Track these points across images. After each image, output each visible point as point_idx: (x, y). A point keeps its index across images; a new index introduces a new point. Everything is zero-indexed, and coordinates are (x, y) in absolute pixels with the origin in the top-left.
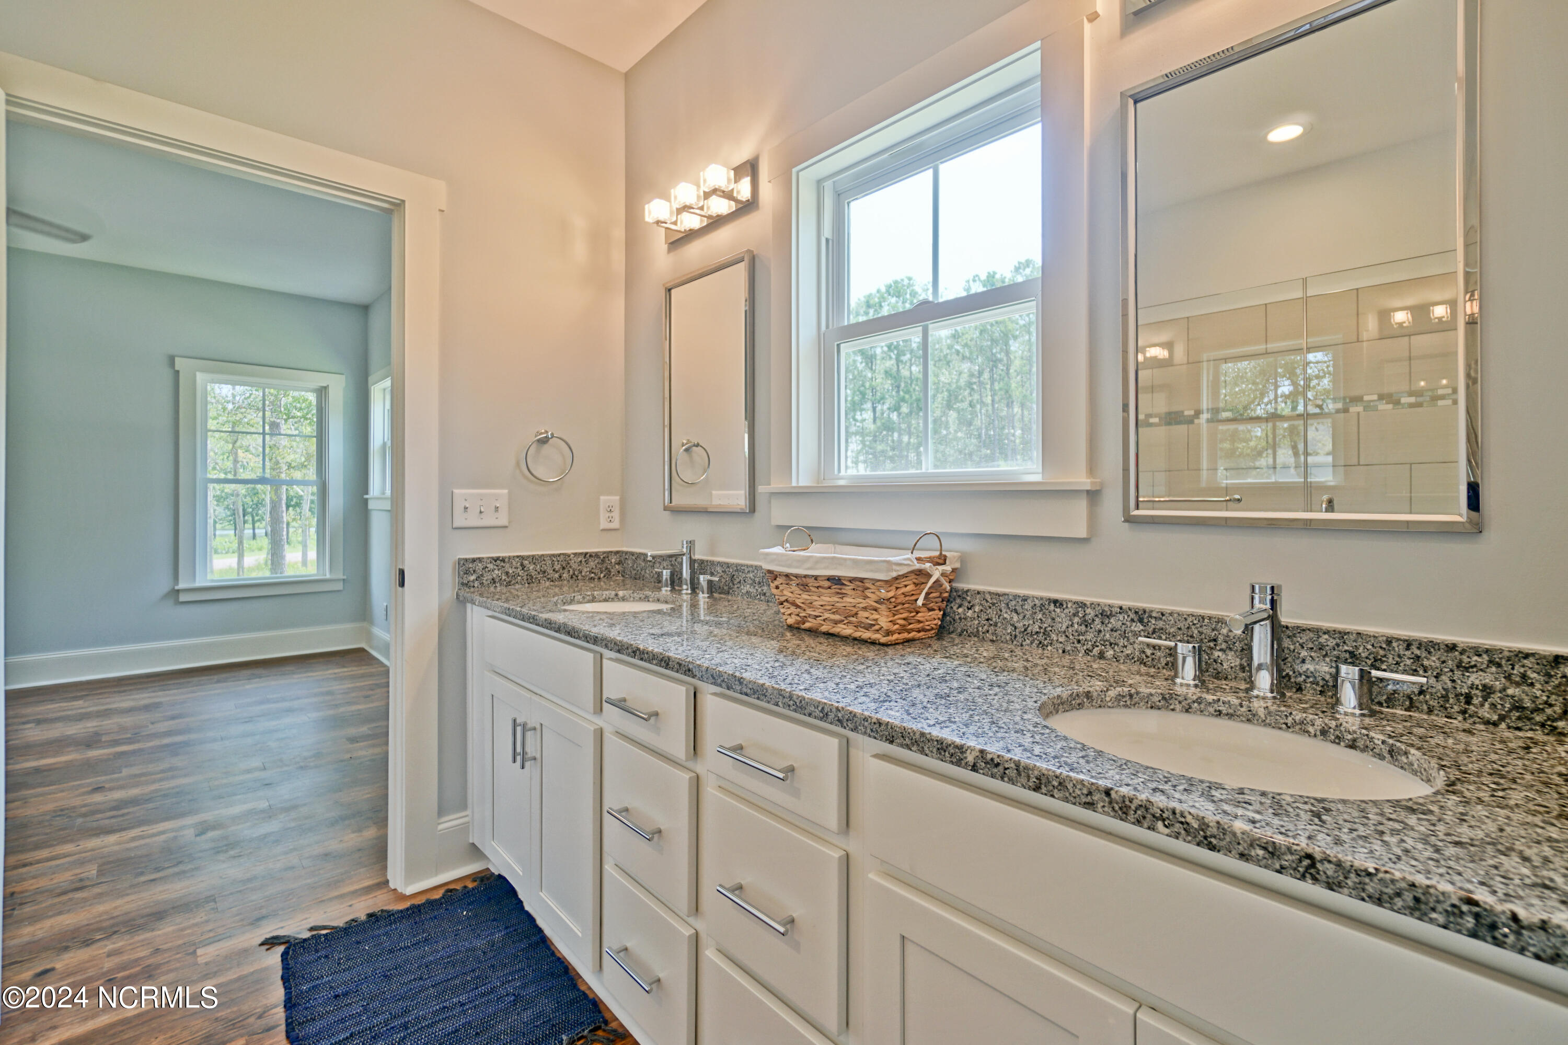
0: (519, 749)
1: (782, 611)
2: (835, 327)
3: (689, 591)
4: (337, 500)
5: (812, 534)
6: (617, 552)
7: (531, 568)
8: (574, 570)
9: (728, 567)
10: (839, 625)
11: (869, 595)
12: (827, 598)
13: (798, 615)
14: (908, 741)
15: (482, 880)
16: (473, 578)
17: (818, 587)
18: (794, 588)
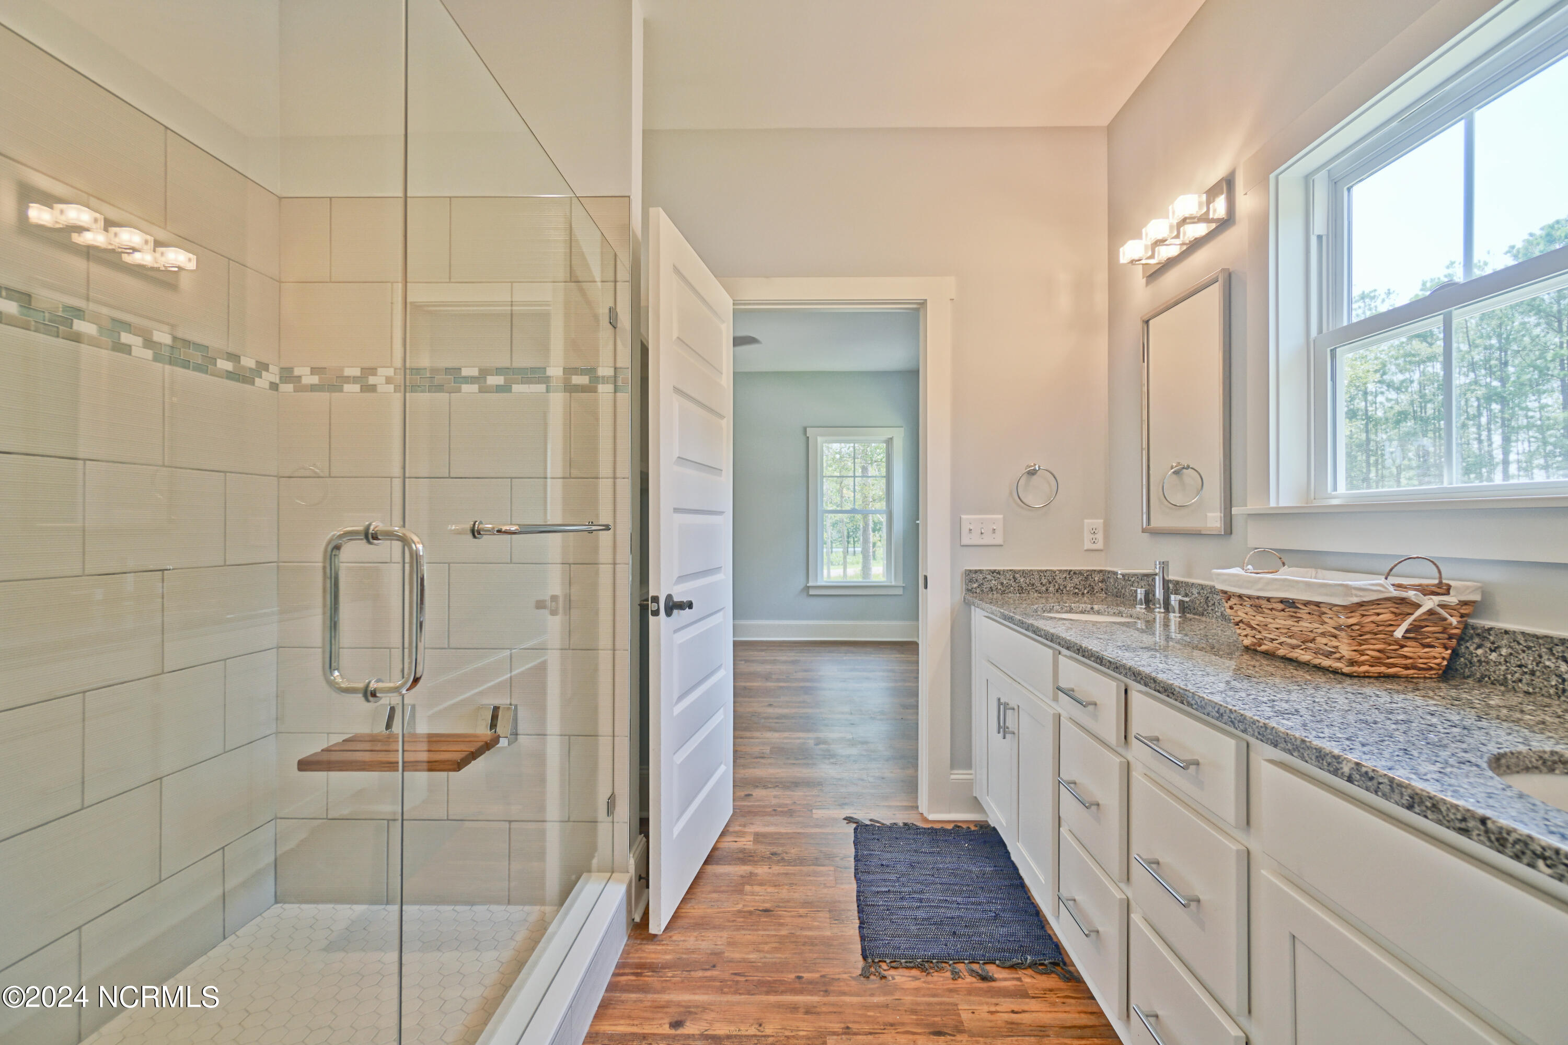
0: (1002, 724)
1: (1238, 631)
2: (1331, 329)
3: (1162, 610)
4: (899, 525)
5: (1284, 557)
6: (1101, 571)
7: (1022, 580)
8: (1059, 585)
9: (1203, 589)
10: (1296, 650)
11: (1327, 620)
12: (1283, 621)
13: (1254, 637)
14: (1290, 746)
15: (981, 827)
16: (975, 585)
17: (1271, 609)
18: (1248, 609)
